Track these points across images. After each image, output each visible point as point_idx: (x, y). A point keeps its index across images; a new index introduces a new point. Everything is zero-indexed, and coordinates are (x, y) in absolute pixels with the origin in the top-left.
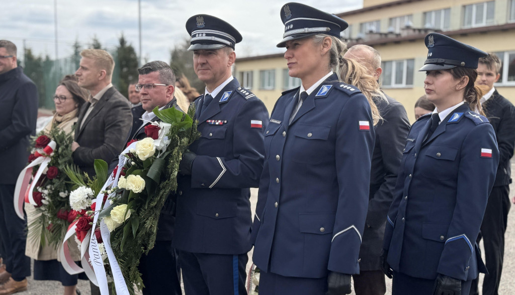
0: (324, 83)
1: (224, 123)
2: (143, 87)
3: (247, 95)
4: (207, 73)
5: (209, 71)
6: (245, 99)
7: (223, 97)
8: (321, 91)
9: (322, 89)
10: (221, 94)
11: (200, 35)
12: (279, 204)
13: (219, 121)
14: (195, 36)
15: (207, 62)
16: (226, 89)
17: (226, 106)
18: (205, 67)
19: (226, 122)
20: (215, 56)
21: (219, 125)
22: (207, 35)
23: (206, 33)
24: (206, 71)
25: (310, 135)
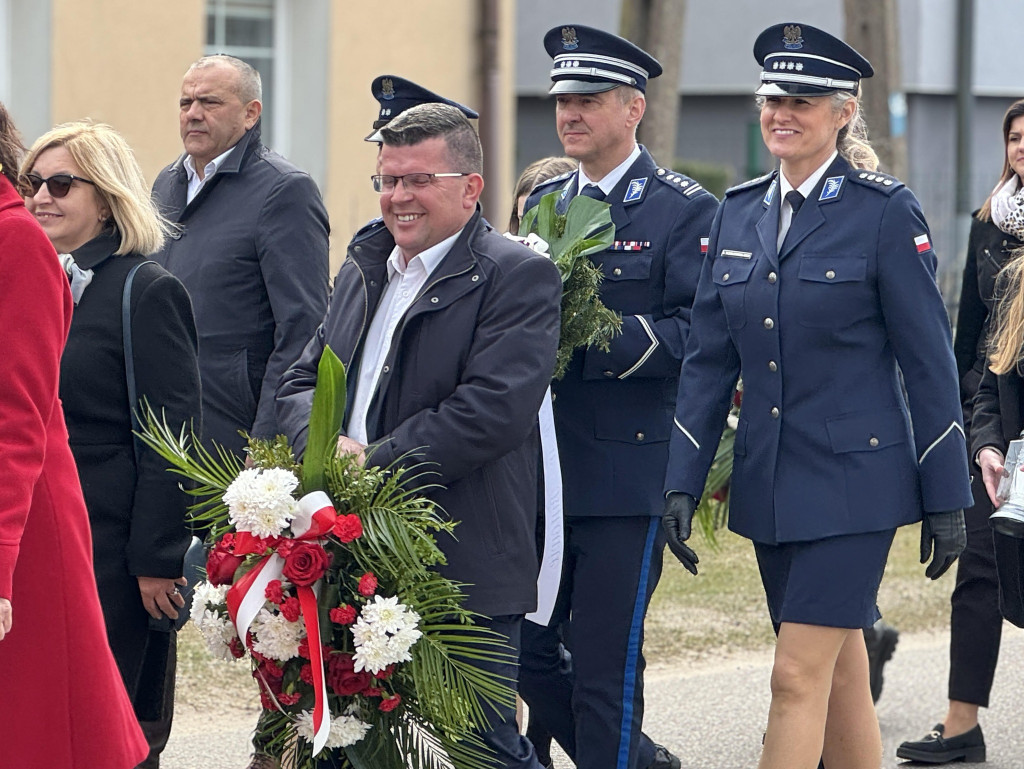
0: (828, 174)
1: (643, 247)
2: (400, 182)
3: (687, 188)
4: (580, 140)
5: (585, 137)
6: (685, 196)
7: (631, 191)
8: (827, 190)
9: (828, 185)
10: (623, 185)
11: (569, 64)
12: (783, 411)
13: (633, 244)
14: (558, 65)
15: (582, 119)
16: (634, 173)
17: (639, 209)
18: (579, 128)
19: (648, 244)
20: (596, 105)
21: (633, 251)
22: (583, 64)
23: (580, 61)
24: (577, 137)
25: (831, 274)
